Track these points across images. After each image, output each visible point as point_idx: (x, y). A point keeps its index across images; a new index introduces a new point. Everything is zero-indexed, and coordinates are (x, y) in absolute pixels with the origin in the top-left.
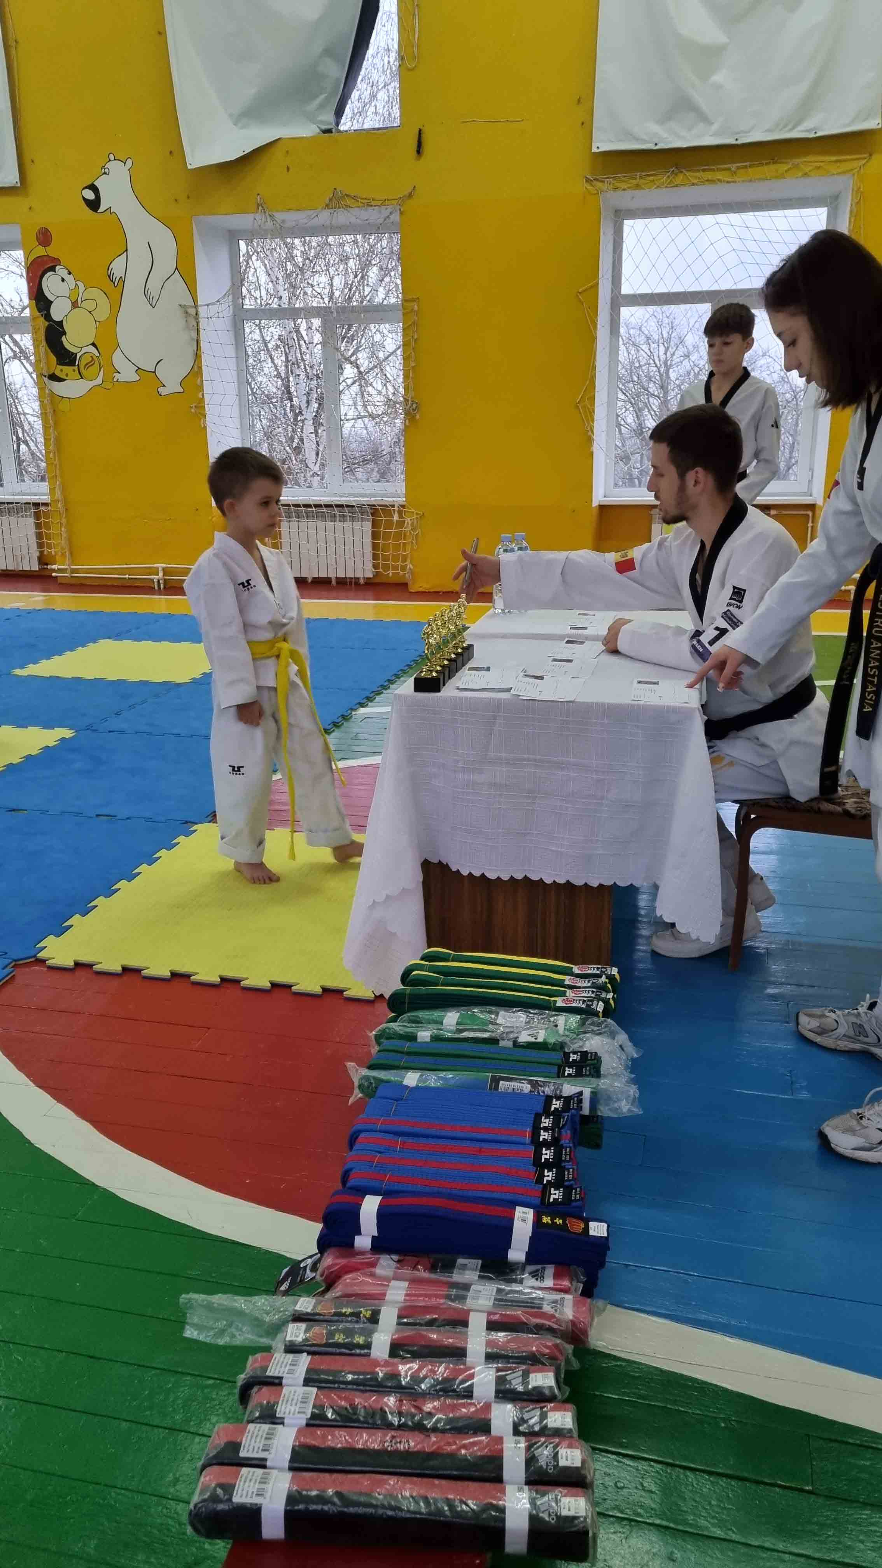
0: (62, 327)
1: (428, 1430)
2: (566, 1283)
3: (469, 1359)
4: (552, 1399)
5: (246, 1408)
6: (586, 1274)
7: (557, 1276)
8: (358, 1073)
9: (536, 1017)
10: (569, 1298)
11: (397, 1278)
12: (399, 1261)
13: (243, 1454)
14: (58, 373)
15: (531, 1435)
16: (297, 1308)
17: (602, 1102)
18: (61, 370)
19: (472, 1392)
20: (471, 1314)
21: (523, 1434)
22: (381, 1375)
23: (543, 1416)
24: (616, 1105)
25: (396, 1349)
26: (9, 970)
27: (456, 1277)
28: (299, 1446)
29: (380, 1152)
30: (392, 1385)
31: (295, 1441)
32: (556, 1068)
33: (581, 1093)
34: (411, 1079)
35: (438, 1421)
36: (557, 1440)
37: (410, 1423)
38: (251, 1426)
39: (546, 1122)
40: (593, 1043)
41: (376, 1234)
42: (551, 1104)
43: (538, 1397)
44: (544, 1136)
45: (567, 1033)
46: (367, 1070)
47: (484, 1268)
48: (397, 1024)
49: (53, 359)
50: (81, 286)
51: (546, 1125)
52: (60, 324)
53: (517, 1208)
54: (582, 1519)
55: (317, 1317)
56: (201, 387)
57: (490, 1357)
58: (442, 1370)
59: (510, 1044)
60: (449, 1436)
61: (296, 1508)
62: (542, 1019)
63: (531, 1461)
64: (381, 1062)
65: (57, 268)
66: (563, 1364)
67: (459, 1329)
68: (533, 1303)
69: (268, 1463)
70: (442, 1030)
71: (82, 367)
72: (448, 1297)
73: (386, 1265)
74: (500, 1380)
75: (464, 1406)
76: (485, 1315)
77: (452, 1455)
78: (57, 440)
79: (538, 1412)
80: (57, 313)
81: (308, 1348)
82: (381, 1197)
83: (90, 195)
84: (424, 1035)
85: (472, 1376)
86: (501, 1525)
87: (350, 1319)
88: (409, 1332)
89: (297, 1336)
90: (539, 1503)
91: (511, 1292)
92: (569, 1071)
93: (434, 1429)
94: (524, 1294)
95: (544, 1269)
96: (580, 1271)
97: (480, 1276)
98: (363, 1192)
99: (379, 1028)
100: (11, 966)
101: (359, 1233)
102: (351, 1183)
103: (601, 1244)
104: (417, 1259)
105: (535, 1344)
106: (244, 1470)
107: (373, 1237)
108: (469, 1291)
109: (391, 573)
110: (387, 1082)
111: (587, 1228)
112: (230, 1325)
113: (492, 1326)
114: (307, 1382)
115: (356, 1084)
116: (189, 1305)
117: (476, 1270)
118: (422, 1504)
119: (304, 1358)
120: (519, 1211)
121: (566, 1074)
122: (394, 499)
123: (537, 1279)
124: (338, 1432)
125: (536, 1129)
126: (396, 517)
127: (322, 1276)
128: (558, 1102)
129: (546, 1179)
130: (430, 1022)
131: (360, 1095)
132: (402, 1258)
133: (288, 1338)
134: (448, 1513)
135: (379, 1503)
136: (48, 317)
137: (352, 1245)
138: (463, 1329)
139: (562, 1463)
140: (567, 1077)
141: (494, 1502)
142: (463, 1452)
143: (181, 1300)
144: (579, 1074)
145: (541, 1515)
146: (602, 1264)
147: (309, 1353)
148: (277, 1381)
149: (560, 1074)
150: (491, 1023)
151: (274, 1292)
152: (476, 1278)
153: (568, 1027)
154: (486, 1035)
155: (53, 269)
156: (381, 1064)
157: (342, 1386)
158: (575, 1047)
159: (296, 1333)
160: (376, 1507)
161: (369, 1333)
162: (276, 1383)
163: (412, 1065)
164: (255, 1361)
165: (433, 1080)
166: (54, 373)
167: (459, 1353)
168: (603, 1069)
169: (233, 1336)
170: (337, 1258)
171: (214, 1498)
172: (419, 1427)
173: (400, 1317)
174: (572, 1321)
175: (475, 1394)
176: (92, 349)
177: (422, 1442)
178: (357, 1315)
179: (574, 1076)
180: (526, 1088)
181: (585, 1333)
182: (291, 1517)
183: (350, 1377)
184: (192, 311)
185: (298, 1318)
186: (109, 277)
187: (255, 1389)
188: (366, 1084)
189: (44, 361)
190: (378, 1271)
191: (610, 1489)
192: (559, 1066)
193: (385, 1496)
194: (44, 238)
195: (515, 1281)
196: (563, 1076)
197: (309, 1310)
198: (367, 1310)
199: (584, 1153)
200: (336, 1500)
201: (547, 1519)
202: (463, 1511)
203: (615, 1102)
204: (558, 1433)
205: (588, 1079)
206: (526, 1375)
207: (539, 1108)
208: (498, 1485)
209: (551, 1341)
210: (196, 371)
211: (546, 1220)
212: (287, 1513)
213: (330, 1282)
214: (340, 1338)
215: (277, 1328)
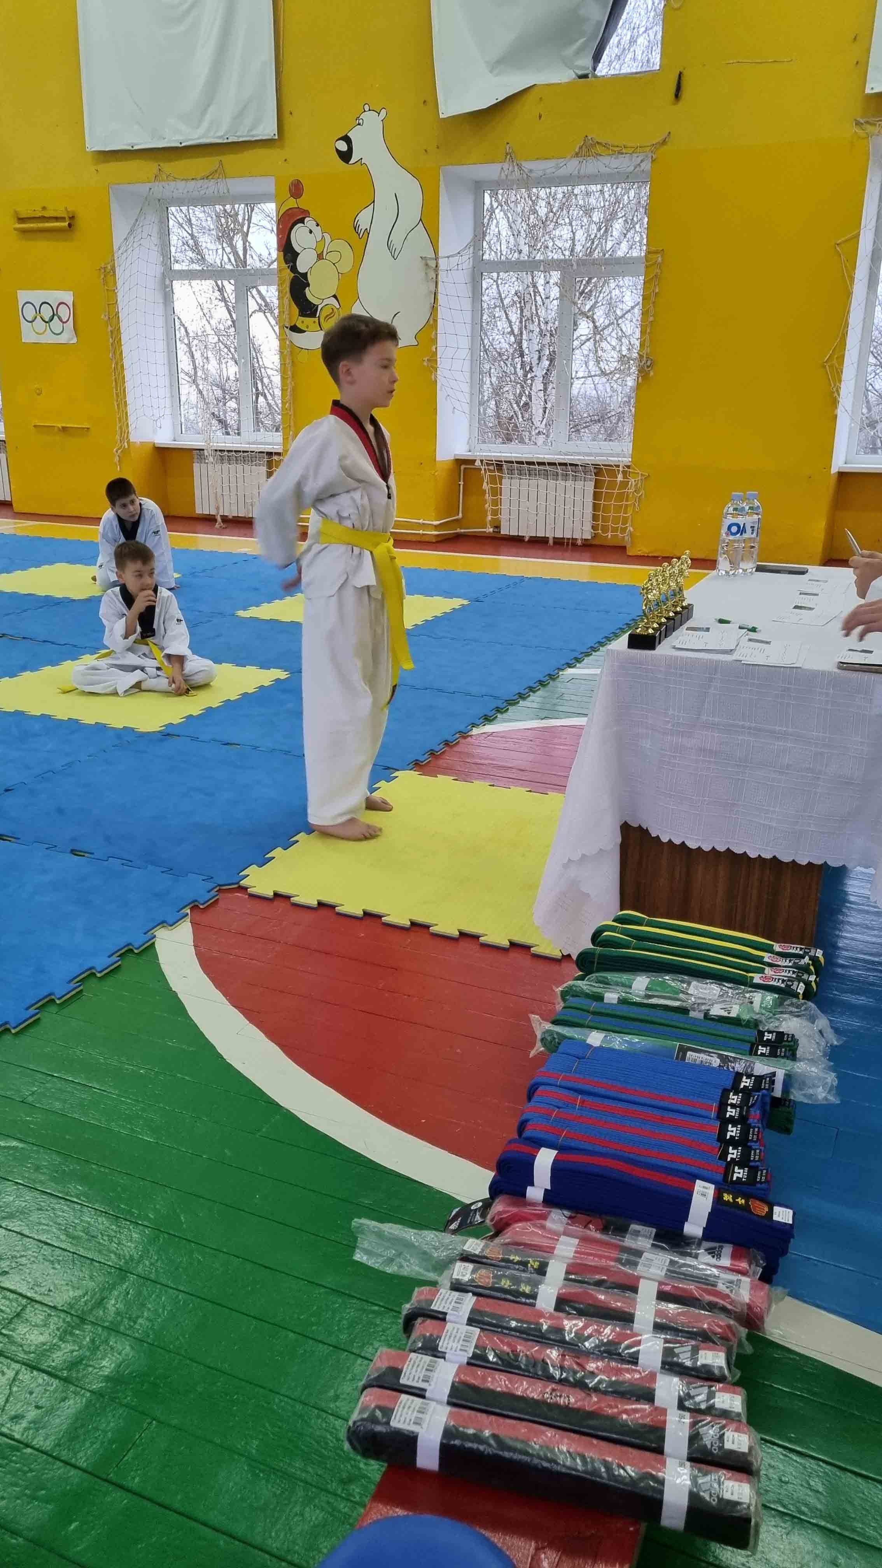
0: (306, 279)
1: (589, 1389)
2: (744, 1265)
3: (636, 1326)
4: (721, 1379)
5: (409, 1337)
6: (766, 1259)
7: (734, 1256)
8: (541, 1027)
9: (730, 991)
10: (746, 1280)
11: (566, 1234)
12: (570, 1218)
13: (403, 1381)
14: (299, 325)
15: (696, 1411)
16: (465, 1248)
17: (796, 1085)
18: (303, 322)
19: (638, 1359)
20: (642, 1280)
21: (689, 1410)
22: (545, 1327)
23: (711, 1395)
24: (811, 1091)
25: (562, 1303)
26: (213, 893)
27: (628, 1242)
28: (458, 1382)
29: (559, 1108)
30: (555, 1337)
31: (455, 1377)
32: (749, 1045)
33: (774, 1074)
34: (595, 1038)
35: (600, 1382)
36: (724, 1422)
37: (571, 1379)
38: (413, 1355)
39: (734, 1099)
40: (790, 1025)
41: (549, 1188)
42: (740, 1081)
43: (706, 1375)
44: (731, 1112)
45: (764, 1011)
46: (551, 1025)
47: (657, 1237)
48: (585, 982)
49: (296, 310)
50: (328, 238)
51: (734, 1102)
52: (305, 275)
53: (698, 1182)
54: (745, 1506)
55: (484, 1260)
56: (434, 341)
57: (659, 1327)
58: (608, 1332)
59: (701, 1016)
60: (609, 1399)
61: (452, 1442)
62: (737, 994)
63: (694, 1438)
64: (566, 1018)
65: (307, 220)
66: (735, 1346)
67: (628, 1294)
68: (708, 1280)
69: (427, 1394)
70: (630, 994)
71: (322, 320)
72: (619, 1260)
73: (557, 1219)
74: (668, 1352)
75: (627, 1371)
76: (657, 1284)
77: (612, 1418)
78: (294, 390)
79: (705, 1390)
80: (302, 266)
81: (475, 1289)
82: (557, 1152)
83: (343, 146)
84: (611, 997)
85: (638, 1343)
86: (659, 1496)
87: (517, 1267)
88: (576, 1289)
89: (464, 1276)
90: (700, 1481)
91: (685, 1265)
92: (762, 1050)
93: (596, 1389)
94: (698, 1269)
95: (721, 1247)
96: (759, 1255)
97: (653, 1245)
98: (540, 1143)
99: (565, 985)
100: (216, 890)
101: (532, 1184)
102: (527, 1133)
103: (785, 1232)
104: (589, 1218)
105: (706, 1321)
106: (404, 1397)
107: (546, 1190)
108: (641, 1257)
109: (610, 534)
110: (570, 1038)
111: (771, 1212)
112: (399, 1255)
113: (663, 1296)
114: (471, 1322)
115: (539, 1037)
116: (361, 1229)
117: (649, 1238)
118: (578, 1461)
119: (468, 1299)
120: (699, 1185)
121: (759, 1053)
122: (620, 459)
123: (713, 1257)
124: (497, 1375)
125: (723, 1105)
126: (620, 478)
127: (492, 1220)
128: (748, 1081)
129: (730, 1156)
130: (617, 984)
131: (542, 1049)
132: (573, 1215)
133: (455, 1276)
134: (604, 1475)
135: (535, 1453)
136: (294, 269)
137: (524, 1195)
138: (633, 1295)
139: (728, 1445)
140: (760, 1055)
141: (654, 1473)
142: (625, 1417)
143: (353, 1224)
144: (773, 1054)
145: (702, 1494)
146: (784, 1252)
147: (474, 1294)
148: (441, 1316)
149: (753, 1052)
150: (683, 992)
151: (445, 1229)
152: (650, 1246)
153: (763, 1005)
154: (676, 1004)
155: (302, 221)
156: (566, 1021)
157: (505, 1331)
158: (771, 1026)
159: (463, 1272)
160: (532, 1455)
161: (535, 1284)
162: (441, 1317)
163: (598, 1025)
164: (421, 1293)
165: (618, 1042)
166: (295, 325)
167: (627, 1318)
168: (799, 1053)
169: (401, 1266)
170: (509, 1205)
171: (373, 1420)
172: (580, 1385)
173: (568, 1272)
174: (748, 1304)
175: (640, 1361)
176: (333, 301)
177: (583, 1400)
178: (524, 1264)
179: (767, 1056)
180: (716, 1062)
181: (761, 1319)
182: (447, 1451)
183: (513, 1324)
184: (432, 264)
185: (466, 1258)
186: (355, 229)
187: (419, 1320)
188: (549, 1038)
189: (286, 313)
190: (548, 1224)
191: (773, 1482)
192: (752, 1045)
193: (541, 1446)
194: (296, 189)
195: (690, 1255)
196: (756, 1054)
197: (477, 1252)
198: (534, 1261)
199: (771, 1136)
200: (492, 1442)
201: (708, 1498)
202: (620, 1475)
203: (809, 1087)
204: (725, 1414)
205: (783, 1060)
206: (695, 1351)
207: (728, 1084)
208: (659, 1456)
209: (725, 1320)
210: (432, 324)
211: (727, 1197)
212: (442, 1445)
213: (500, 1228)
214: (506, 1284)
215: (444, 1265)
